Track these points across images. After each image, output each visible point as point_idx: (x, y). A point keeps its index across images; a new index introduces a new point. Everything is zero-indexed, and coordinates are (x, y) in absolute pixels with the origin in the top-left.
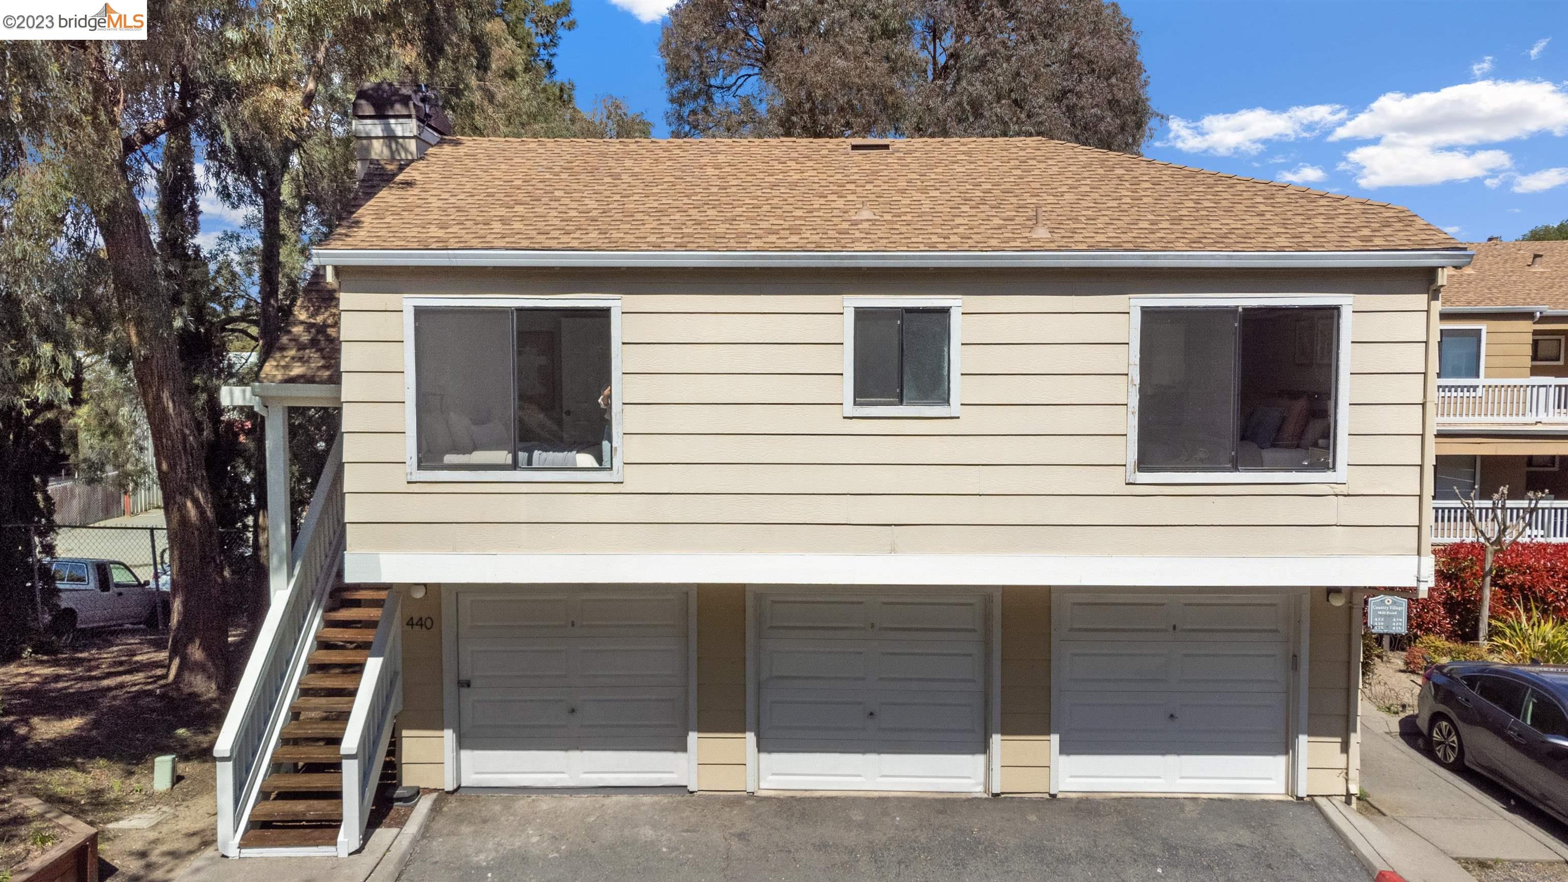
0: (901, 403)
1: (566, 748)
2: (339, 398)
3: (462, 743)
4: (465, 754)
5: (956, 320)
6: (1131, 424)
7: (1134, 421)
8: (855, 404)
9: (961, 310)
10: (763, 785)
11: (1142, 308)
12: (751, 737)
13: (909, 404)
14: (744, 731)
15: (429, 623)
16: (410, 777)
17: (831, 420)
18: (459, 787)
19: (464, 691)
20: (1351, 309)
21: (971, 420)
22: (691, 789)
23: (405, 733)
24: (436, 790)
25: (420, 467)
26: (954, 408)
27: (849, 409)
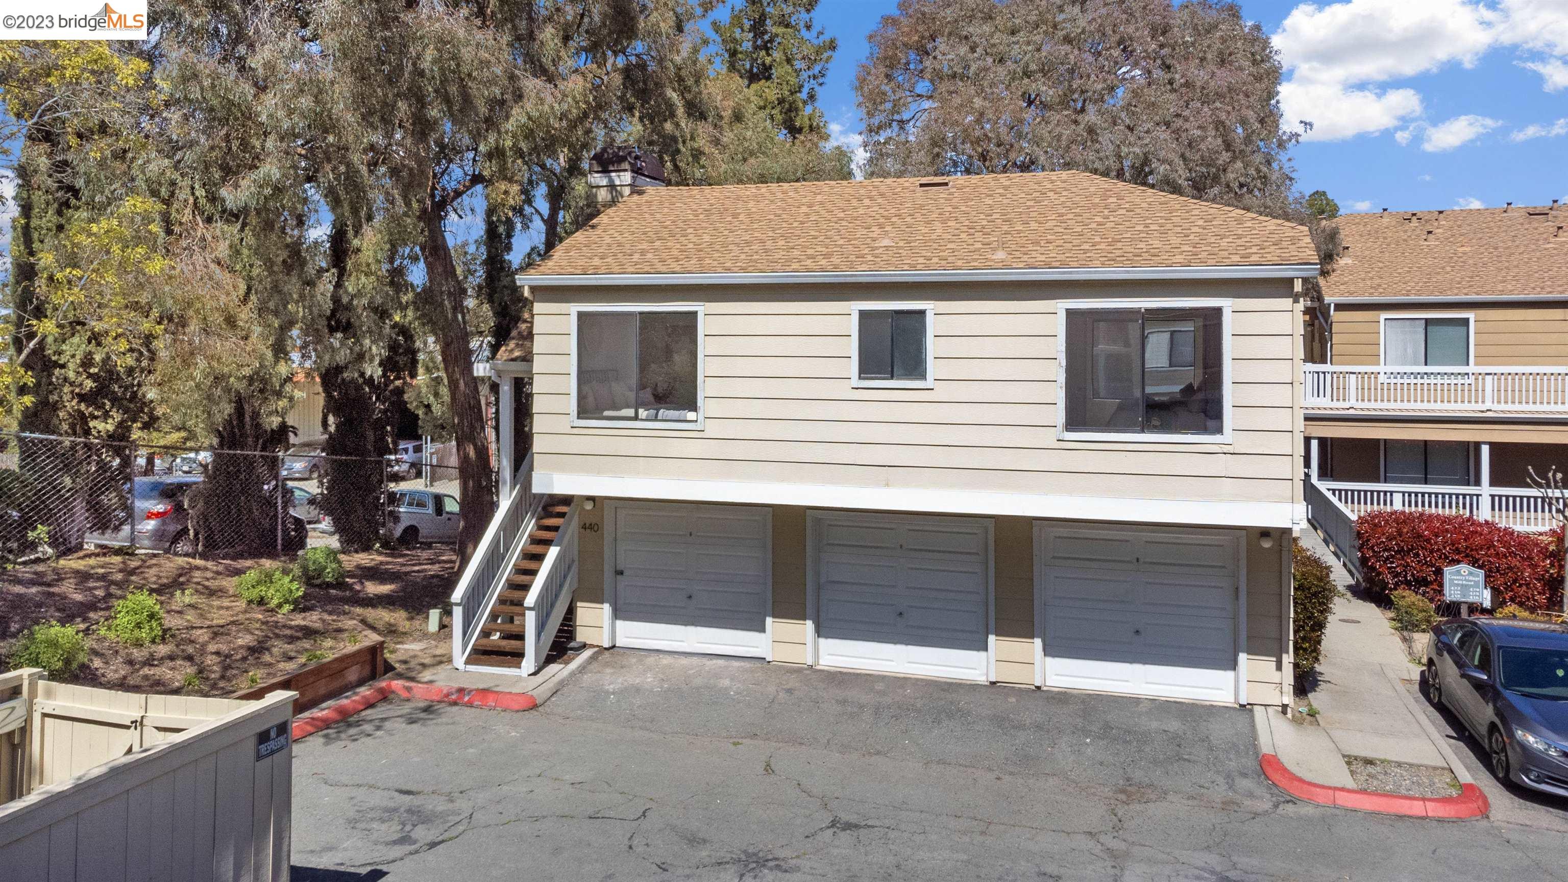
0: (892, 378)
1: (686, 624)
2: (532, 371)
3: (617, 614)
4: (619, 623)
5: (930, 318)
6: (1059, 395)
7: (1061, 394)
8: (860, 378)
9: (933, 312)
10: (821, 662)
11: (1067, 310)
12: (809, 625)
13: (898, 379)
14: (805, 619)
15: (596, 528)
16: (582, 635)
17: (843, 390)
18: (614, 647)
19: (619, 577)
20: (1231, 310)
21: (942, 392)
22: (768, 660)
23: (579, 604)
24: (598, 646)
25: (579, 418)
26: (929, 383)
27: (855, 382)
